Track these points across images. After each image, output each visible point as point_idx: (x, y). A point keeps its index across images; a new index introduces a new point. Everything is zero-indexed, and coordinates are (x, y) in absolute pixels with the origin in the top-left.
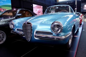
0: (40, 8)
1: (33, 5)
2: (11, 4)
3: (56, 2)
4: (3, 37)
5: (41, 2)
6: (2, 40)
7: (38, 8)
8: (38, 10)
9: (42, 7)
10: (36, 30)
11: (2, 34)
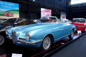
0: (48, 12)
1: (41, 9)
2: (18, 9)
3: (68, 5)
4: (2, 40)
5: (50, 6)
6: (1, 42)
7: (46, 12)
8: (46, 13)
9: (51, 10)
10: (19, 37)
11: (1, 38)
